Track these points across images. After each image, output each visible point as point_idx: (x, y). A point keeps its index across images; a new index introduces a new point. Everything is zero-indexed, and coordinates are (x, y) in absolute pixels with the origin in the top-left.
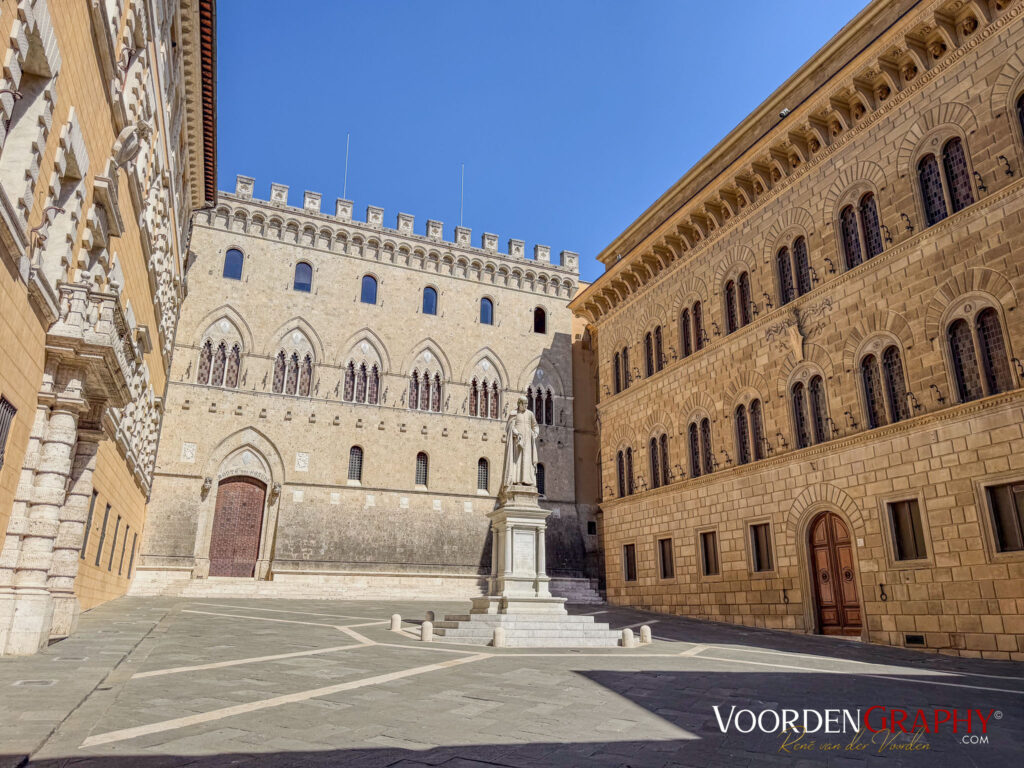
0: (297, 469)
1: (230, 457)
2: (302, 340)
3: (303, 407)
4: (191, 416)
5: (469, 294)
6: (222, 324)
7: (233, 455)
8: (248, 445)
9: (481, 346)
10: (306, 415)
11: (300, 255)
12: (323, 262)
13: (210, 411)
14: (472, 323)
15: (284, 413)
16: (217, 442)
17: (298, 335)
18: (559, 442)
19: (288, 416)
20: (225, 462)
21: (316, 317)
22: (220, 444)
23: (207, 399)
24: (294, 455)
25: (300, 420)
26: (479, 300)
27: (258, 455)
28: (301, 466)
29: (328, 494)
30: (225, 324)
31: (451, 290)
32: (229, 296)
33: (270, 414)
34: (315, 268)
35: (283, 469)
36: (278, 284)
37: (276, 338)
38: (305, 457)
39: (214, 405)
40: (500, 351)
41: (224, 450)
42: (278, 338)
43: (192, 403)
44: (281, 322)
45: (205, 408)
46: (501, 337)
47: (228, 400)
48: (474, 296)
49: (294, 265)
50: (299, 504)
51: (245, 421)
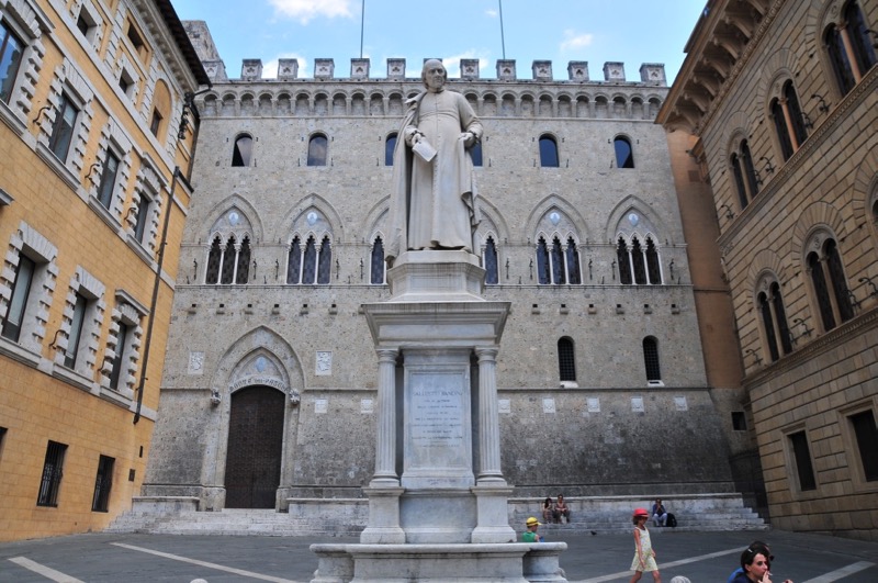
0: (317, 373)
1: (242, 365)
2: (319, 219)
3: (322, 297)
4: (198, 322)
5: (523, 135)
6: (230, 217)
7: (245, 362)
8: (261, 348)
9: (545, 195)
10: (326, 307)
11: (313, 127)
12: (339, 130)
13: (218, 313)
14: (530, 169)
15: (299, 307)
16: (226, 348)
17: (313, 215)
18: (673, 306)
19: (304, 309)
20: (238, 371)
21: (332, 192)
22: (229, 351)
23: (214, 300)
24: (314, 355)
25: (319, 313)
26: (537, 140)
27: (273, 359)
28: (323, 367)
29: (358, 401)
30: (234, 216)
31: (498, 134)
32: (237, 184)
33: (283, 308)
34: (330, 138)
35: (302, 375)
36: (289, 162)
37: (288, 222)
38: (326, 357)
39: (222, 306)
40: (574, 196)
41: (235, 357)
42: (291, 221)
43: (199, 306)
44: (293, 202)
45: (212, 311)
46: (573, 180)
47: (237, 298)
48: (529, 136)
49: (307, 138)
50: (321, 415)
51: (256, 321)
